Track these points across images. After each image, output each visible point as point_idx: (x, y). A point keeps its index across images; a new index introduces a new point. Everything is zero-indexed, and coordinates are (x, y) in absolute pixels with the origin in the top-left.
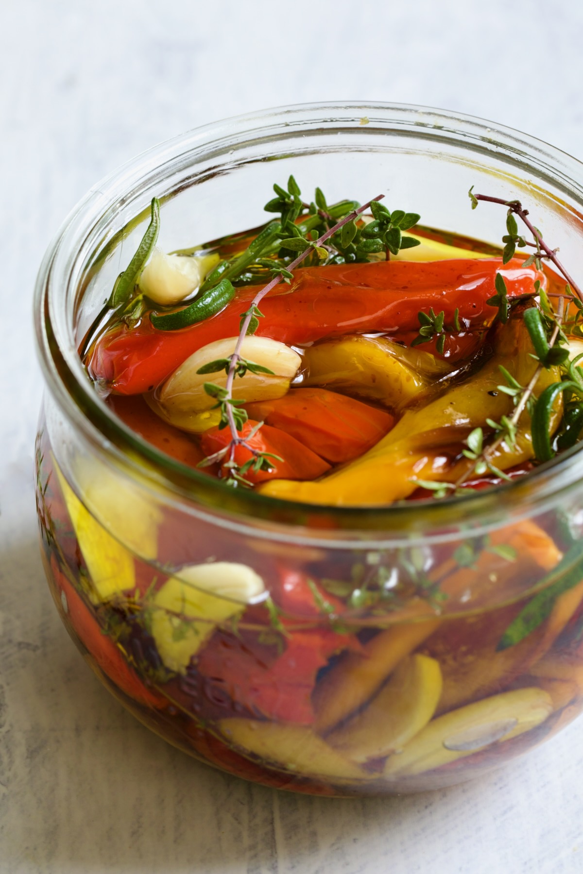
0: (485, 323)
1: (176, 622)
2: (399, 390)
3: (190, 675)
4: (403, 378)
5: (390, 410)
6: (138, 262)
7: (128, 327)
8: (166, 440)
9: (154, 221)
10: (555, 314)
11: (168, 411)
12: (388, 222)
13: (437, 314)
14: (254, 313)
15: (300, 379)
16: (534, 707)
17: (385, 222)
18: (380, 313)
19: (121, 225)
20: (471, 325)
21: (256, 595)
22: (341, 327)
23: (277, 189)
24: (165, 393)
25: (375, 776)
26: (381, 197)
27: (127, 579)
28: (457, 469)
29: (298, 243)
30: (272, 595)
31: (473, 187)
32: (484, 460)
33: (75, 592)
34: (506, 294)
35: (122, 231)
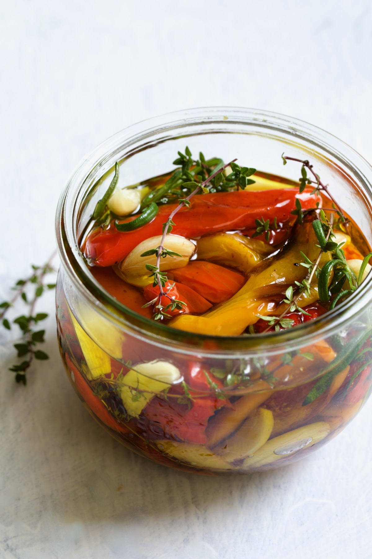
0: (290, 224)
1: (134, 392)
2: (246, 262)
3: (141, 419)
4: (249, 256)
5: (242, 273)
6: (108, 194)
7: (103, 229)
8: (125, 291)
9: (117, 174)
10: (329, 223)
11: (126, 276)
12: (240, 173)
13: (265, 221)
14: (170, 223)
15: (195, 257)
16: (320, 431)
17: (238, 173)
18: (235, 220)
19: (99, 177)
20: (283, 225)
21: (177, 379)
22: (215, 228)
23: (179, 153)
24: (124, 266)
25: (238, 468)
26: (236, 160)
27: (107, 368)
28: (280, 309)
29: (192, 185)
30: (185, 380)
31: (283, 153)
32: (294, 304)
33: (79, 373)
34: (301, 209)
35: (100, 180)
